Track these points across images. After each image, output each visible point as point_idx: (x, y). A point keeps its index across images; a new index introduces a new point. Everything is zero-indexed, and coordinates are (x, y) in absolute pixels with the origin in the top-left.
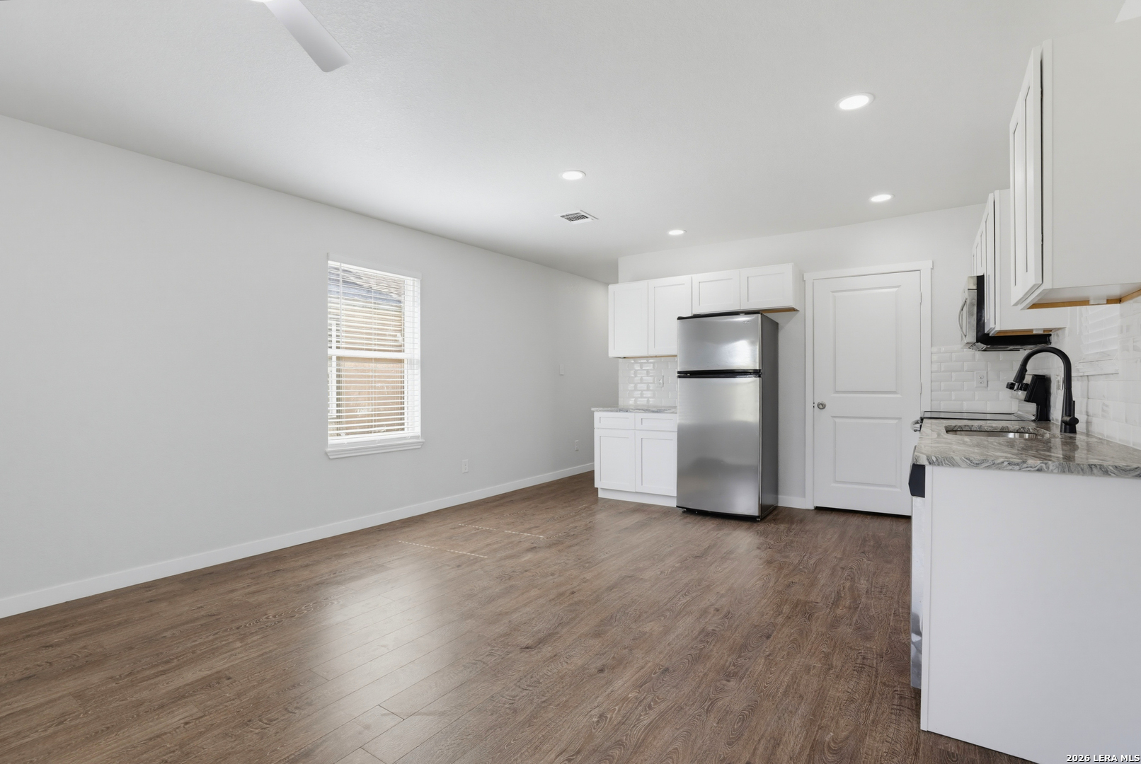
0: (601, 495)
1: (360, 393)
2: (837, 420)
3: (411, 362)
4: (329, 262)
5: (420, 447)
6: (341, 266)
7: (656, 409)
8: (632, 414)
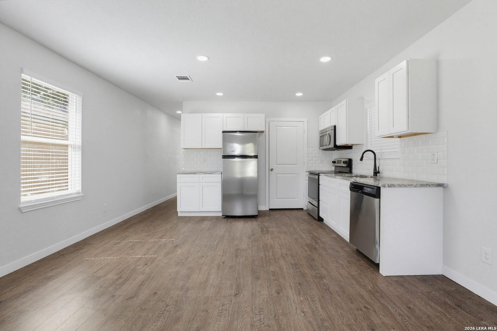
0: (179, 215)
1: (41, 167)
2: (277, 175)
3: (74, 147)
4: (22, 75)
5: (81, 199)
6: (31, 80)
7: (210, 173)
8: (198, 175)
